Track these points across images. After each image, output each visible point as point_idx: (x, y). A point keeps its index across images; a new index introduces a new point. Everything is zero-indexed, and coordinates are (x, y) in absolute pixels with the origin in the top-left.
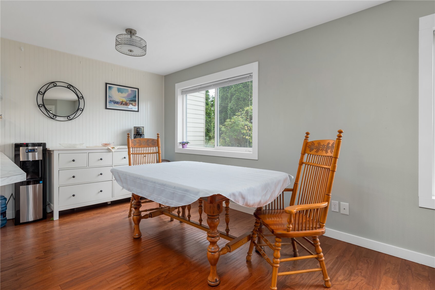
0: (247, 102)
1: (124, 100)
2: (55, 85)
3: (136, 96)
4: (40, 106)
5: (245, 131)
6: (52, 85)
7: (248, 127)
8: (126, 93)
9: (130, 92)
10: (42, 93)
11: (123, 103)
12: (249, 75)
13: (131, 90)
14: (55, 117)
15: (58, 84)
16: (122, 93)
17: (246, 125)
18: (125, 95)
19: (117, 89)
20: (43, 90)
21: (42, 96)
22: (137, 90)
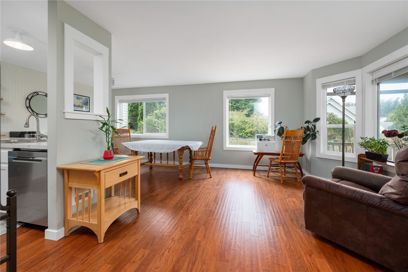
0: (152, 106)
1: (81, 104)
2: (37, 94)
3: (87, 102)
4: (28, 107)
5: (156, 125)
6: (35, 94)
7: (158, 123)
8: (81, 100)
9: (84, 99)
10: (29, 99)
11: (80, 106)
12: (164, 98)
13: (85, 98)
14: (37, 115)
15: (40, 93)
16: (79, 100)
17: (156, 121)
18: (81, 101)
19: (76, 97)
20: (30, 97)
21: (29, 101)
22: (88, 98)
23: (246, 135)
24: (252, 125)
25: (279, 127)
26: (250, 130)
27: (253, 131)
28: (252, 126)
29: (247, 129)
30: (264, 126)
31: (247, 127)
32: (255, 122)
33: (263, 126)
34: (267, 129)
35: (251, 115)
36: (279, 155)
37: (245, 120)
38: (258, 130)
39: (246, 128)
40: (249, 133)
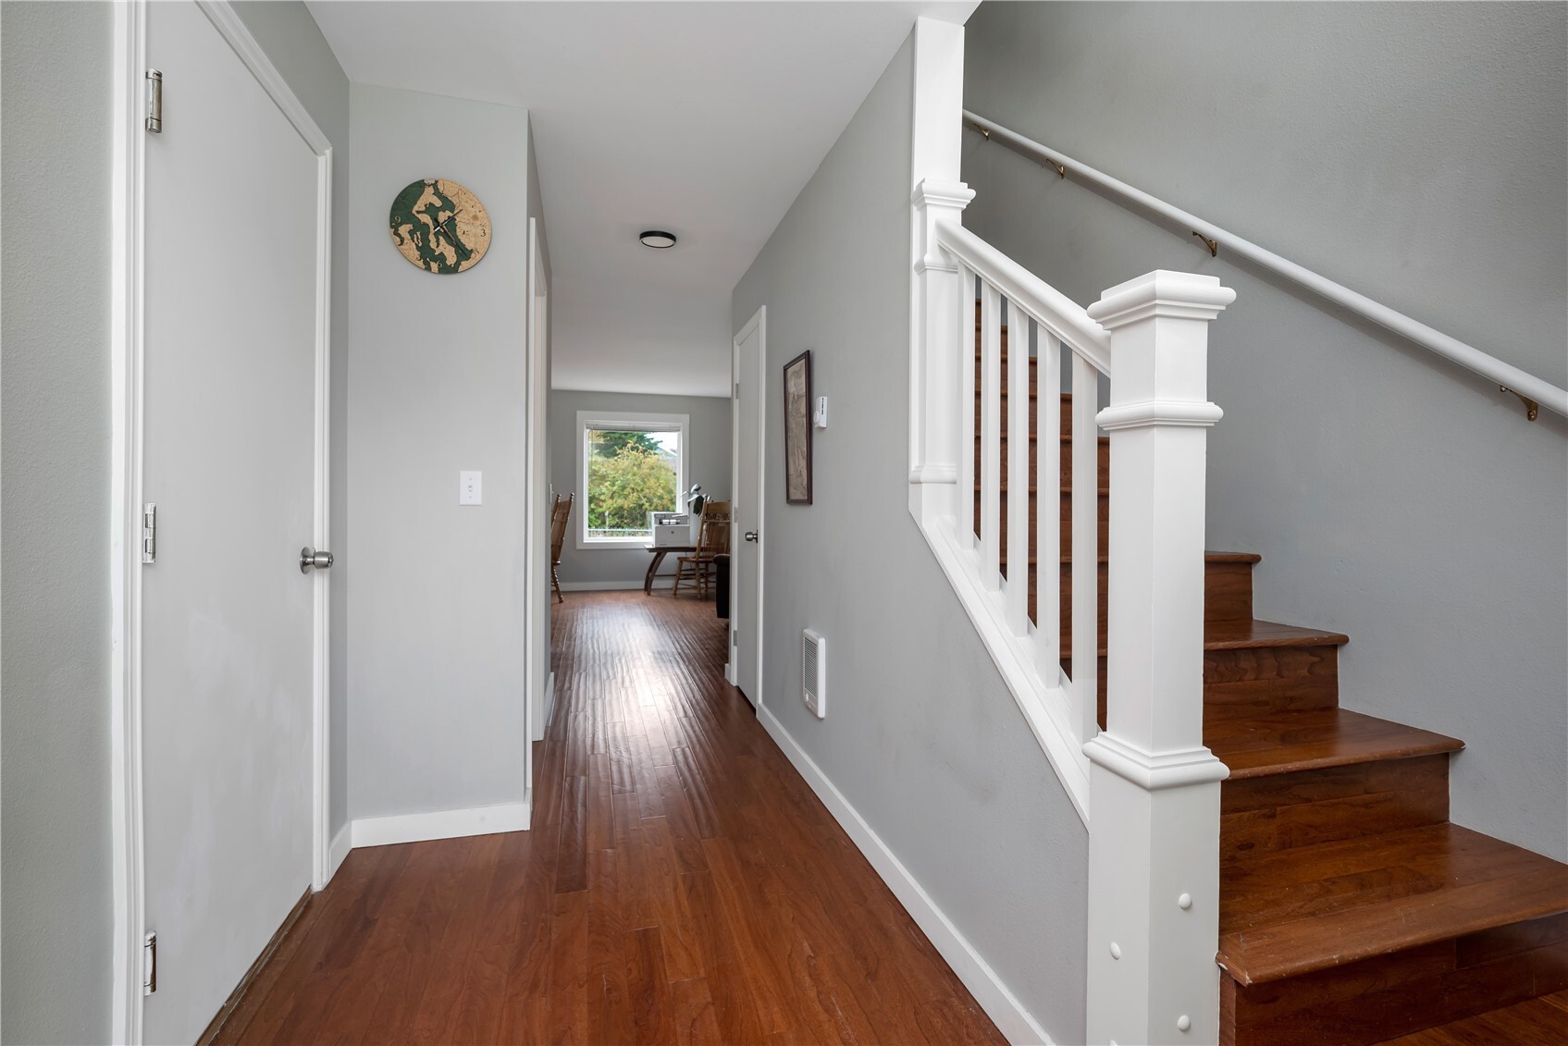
23: (600, 522)
24: (624, 488)
25: (696, 496)
26: (615, 505)
27: (626, 506)
28: (623, 490)
29: (604, 501)
30: (663, 488)
31: (604, 494)
32: (634, 475)
33: (660, 491)
34: (671, 500)
35: (619, 451)
36: (693, 549)
37: (596, 468)
38: (643, 505)
39: (602, 497)
40: (613, 515)
